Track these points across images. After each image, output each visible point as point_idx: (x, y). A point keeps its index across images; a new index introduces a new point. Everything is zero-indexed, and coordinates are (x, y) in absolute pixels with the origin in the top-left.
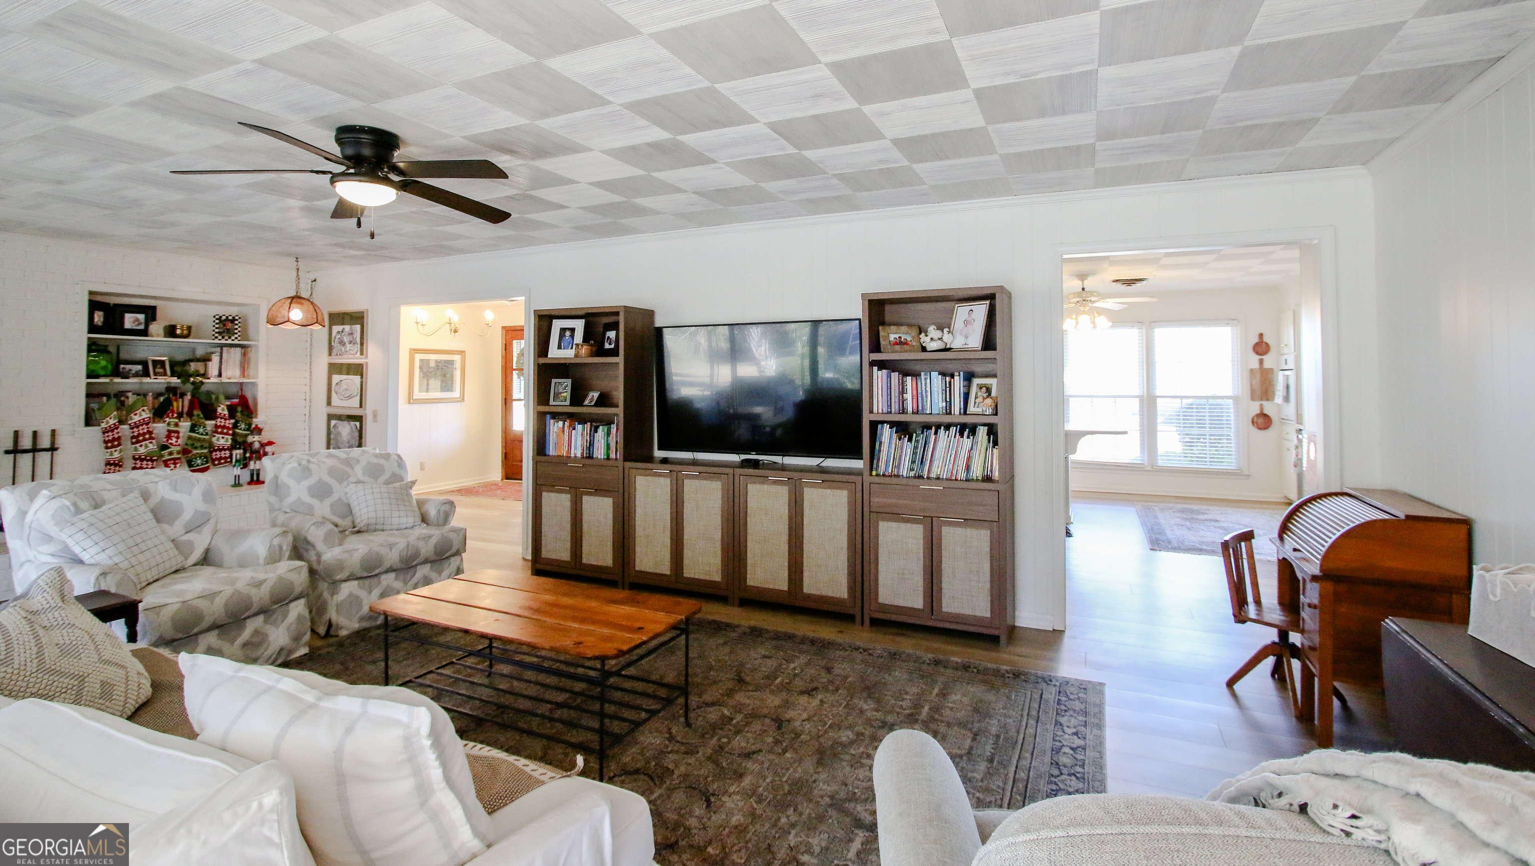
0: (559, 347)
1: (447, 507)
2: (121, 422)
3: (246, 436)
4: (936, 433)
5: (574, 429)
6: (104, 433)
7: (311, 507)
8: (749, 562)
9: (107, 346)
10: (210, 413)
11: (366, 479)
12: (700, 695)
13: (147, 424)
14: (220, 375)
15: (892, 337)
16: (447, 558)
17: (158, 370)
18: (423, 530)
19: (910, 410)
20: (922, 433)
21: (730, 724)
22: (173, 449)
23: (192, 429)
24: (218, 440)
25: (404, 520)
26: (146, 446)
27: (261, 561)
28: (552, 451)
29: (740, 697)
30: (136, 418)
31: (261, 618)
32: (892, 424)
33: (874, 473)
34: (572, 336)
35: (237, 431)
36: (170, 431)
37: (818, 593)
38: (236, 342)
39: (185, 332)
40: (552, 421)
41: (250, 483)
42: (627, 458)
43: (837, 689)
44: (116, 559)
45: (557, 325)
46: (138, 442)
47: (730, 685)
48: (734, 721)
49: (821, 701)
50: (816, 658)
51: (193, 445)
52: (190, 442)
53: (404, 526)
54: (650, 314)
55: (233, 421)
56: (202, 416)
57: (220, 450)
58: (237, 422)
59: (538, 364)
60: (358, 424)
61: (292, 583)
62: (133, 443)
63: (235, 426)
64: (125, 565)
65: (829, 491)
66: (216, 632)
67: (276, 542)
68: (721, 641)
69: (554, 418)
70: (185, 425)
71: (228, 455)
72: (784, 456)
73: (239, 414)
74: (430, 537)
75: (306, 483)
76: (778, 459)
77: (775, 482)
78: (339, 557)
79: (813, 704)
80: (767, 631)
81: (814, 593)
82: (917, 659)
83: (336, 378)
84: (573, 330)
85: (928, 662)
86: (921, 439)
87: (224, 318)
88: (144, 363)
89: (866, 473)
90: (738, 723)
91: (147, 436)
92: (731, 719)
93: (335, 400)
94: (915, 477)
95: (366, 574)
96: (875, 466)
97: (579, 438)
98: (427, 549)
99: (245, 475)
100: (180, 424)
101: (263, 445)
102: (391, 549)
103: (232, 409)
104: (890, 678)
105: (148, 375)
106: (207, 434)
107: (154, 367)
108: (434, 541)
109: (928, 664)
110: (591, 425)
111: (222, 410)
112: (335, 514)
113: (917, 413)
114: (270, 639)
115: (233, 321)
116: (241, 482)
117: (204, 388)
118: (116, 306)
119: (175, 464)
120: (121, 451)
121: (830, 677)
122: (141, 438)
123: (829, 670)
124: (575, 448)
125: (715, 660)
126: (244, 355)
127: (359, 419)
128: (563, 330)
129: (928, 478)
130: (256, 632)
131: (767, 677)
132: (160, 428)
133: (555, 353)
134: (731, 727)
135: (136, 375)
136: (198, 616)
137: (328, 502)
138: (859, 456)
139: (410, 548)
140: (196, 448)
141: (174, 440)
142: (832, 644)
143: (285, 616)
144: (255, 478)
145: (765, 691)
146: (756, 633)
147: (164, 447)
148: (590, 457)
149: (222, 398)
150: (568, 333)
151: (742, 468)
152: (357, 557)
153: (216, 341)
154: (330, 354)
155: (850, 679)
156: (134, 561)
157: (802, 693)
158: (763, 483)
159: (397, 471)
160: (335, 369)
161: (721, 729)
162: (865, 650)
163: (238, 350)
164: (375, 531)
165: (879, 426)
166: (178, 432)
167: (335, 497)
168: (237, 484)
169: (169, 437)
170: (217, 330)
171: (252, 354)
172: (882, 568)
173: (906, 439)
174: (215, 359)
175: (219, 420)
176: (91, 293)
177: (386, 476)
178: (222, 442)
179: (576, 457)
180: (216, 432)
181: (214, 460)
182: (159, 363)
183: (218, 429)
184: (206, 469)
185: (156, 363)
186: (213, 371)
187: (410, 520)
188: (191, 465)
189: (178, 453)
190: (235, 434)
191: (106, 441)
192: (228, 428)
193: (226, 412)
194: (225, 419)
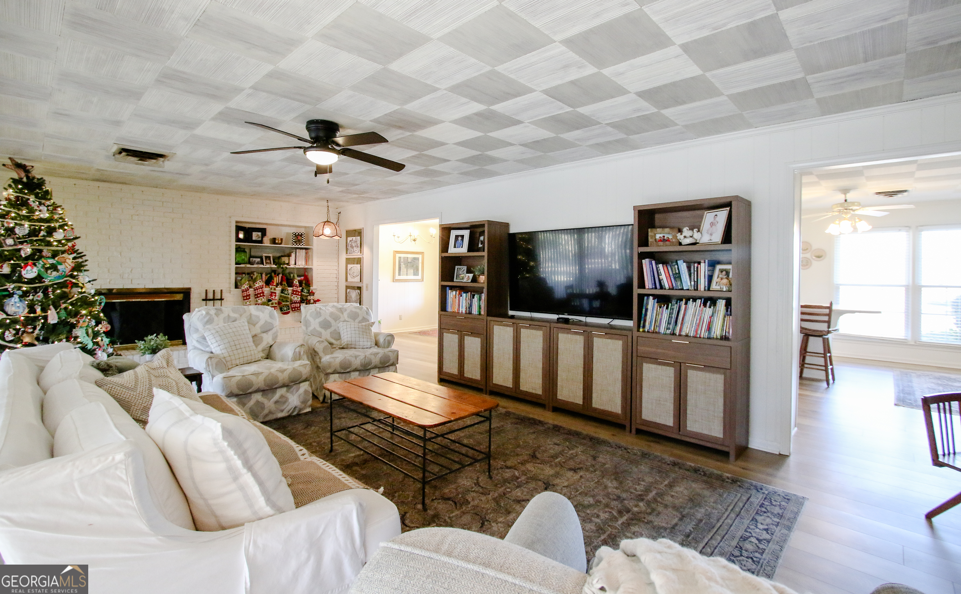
0: (455, 247)
1: (389, 338)
2: (250, 287)
3: (308, 296)
4: (686, 304)
5: (461, 296)
6: (243, 292)
7: (321, 333)
8: (559, 383)
9: (244, 249)
10: (290, 284)
11: (349, 320)
12: (505, 461)
13: (262, 288)
14: (295, 264)
15: (658, 236)
16: (387, 366)
18: (375, 350)
19: (667, 286)
20: (677, 303)
21: (516, 481)
22: (273, 301)
23: (282, 291)
24: (294, 298)
25: (365, 343)
26: (261, 300)
27: (290, 360)
28: (449, 309)
29: (530, 466)
30: (257, 285)
31: (285, 389)
32: (655, 296)
33: (641, 330)
34: (462, 240)
35: (303, 293)
36: (272, 293)
37: (602, 408)
38: (302, 246)
39: (280, 242)
40: (450, 291)
42: (488, 315)
43: (595, 471)
44: (223, 351)
45: (454, 233)
46: (258, 297)
47: (526, 458)
48: (519, 480)
49: (581, 477)
50: (589, 449)
51: (282, 300)
52: (281, 298)
53: (366, 347)
54: (507, 225)
55: (301, 288)
56: (286, 285)
57: (295, 303)
58: (303, 289)
59: (442, 257)
60: (359, 291)
61: (301, 372)
62: (256, 298)
63: (302, 291)
64: (226, 355)
65: (609, 340)
66: (261, 393)
67: (297, 350)
68: (531, 431)
69: (451, 289)
70: (279, 289)
71: (298, 306)
72: (587, 317)
73: (304, 285)
74: (378, 354)
75: (318, 320)
76: (583, 319)
77: (576, 333)
78: (328, 360)
79: (575, 478)
80: (564, 429)
81: (599, 408)
82: (661, 460)
83: (350, 266)
84: (462, 237)
85: (669, 463)
86: (676, 307)
87: (297, 234)
88: (261, 257)
89: (635, 329)
90: (521, 481)
91: (262, 295)
92: (518, 478)
93: (350, 279)
94: (670, 334)
95: (343, 371)
96: (642, 325)
97: (464, 302)
98: (376, 360)
100: (276, 289)
102: (356, 358)
103: (300, 282)
104: (636, 469)
105: (263, 264)
106: (289, 295)
107: (266, 260)
108: (380, 356)
109: (668, 464)
110: (471, 294)
111: (296, 282)
112: (332, 338)
113: (673, 289)
114: (290, 401)
115: (302, 235)
117: (287, 271)
118: (249, 228)
119: (274, 309)
120: (249, 302)
121: (594, 463)
122: (259, 295)
123: (594, 458)
124: (462, 308)
125: (523, 442)
126: (306, 253)
127: (359, 288)
128: (457, 237)
129: (680, 335)
130: (282, 396)
131: (552, 457)
132: (267, 290)
133: (452, 250)
134: (516, 483)
135: (258, 263)
136: (250, 385)
137: (329, 331)
138: (630, 318)
139: (366, 358)
140: (284, 301)
141: (274, 297)
142: (605, 442)
143: (298, 389)
145: (547, 464)
146: (557, 429)
147: (269, 301)
148: (470, 313)
149: (296, 276)
150: (460, 238)
151: (557, 323)
152: (338, 361)
153: (294, 246)
154: (347, 253)
155: (607, 466)
156: (231, 354)
157: (571, 469)
158: (568, 333)
159: (366, 316)
160: (349, 261)
161: (509, 483)
162: (625, 449)
163: (304, 251)
164: (351, 348)
165: (645, 298)
166: (275, 293)
167: (332, 329)
169: (271, 295)
170: (294, 241)
171: (310, 253)
172: (645, 395)
173: (665, 307)
174: (293, 255)
175: (294, 287)
176: (237, 222)
177: (360, 318)
178: (296, 299)
179: (462, 313)
180: (293, 293)
181: (292, 308)
182: (268, 258)
183: (294, 292)
184: (288, 313)
185: (266, 257)
186: (292, 262)
187: (369, 344)
188: (281, 310)
189: (276, 303)
190: (302, 295)
191: (244, 297)
192: (298, 292)
193: (298, 283)
194: (297, 287)
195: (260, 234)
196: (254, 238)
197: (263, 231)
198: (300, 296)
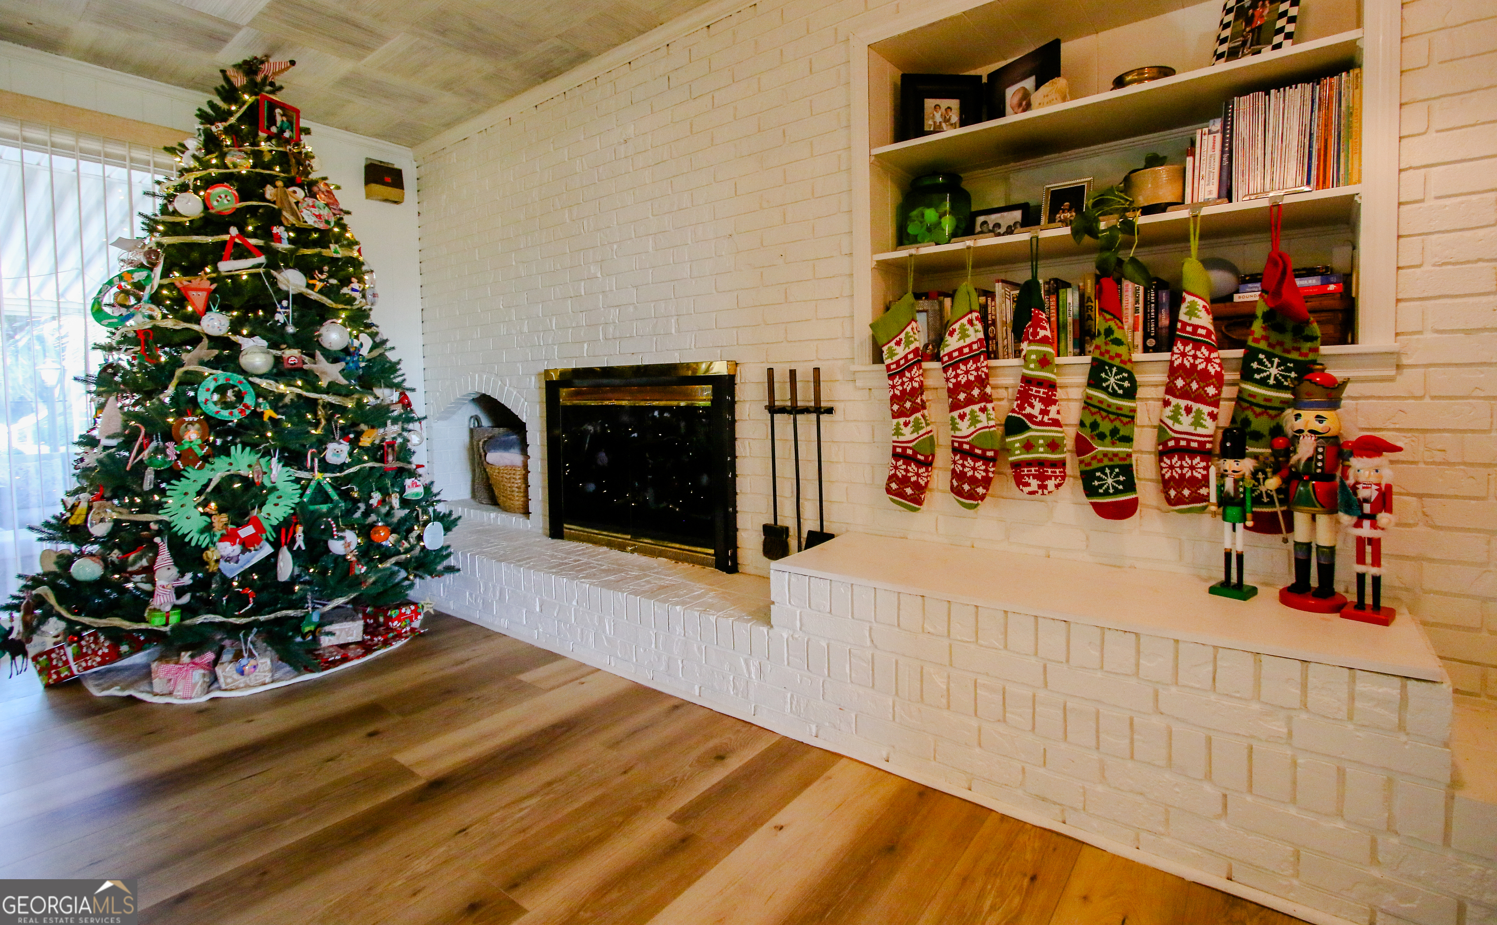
3: (1285, 406)
6: (890, 377)
13: (976, 358)
14: (1227, 193)
22: (1034, 432)
23: (1095, 379)
24: (1175, 418)
26: (974, 420)
30: (954, 343)
35: (1252, 388)
36: (1027, 381)
41: (1290, 596)
51: (1094, 426)
52: (1088, 420)
55: (1239, 353)
57: (1184, 452)
58: (1251, 355)
62: (950, 407)
70: (1072, 365)
73: (1257, 327)
91: (976, 392)
99: (1267, 560)
100: (1057, 359)
101: (1337, 450)
106: (1141, 396)
111: (1195, 317)
116: (1248, 581)
119: (1042, 478)
120: (917, 427)
122: (962, 397)
126: (1324, 106)
132: (1009, 371)
140: (1102, 437)
141: (1038, 406)
144: (1314, 582)
147: (1016, 426)
163: (1298, 93)
166: (1052, 386)
168: (1234, 585)
169: (1024, 397)
174: (1208, 145)
175: (1181, 349)
178: (1185, 424)
180: (1170, 390)
181: (1166, 484)
183: (1183, 383)
184: (1125, 510)
188: (1090, 491)
189: (1053, 445)
190: (1240, 400)
191: (894, 399)
192: (1204, 377)
193: (1204, 320)
194: (1197, 345)
198: (1225, 410)
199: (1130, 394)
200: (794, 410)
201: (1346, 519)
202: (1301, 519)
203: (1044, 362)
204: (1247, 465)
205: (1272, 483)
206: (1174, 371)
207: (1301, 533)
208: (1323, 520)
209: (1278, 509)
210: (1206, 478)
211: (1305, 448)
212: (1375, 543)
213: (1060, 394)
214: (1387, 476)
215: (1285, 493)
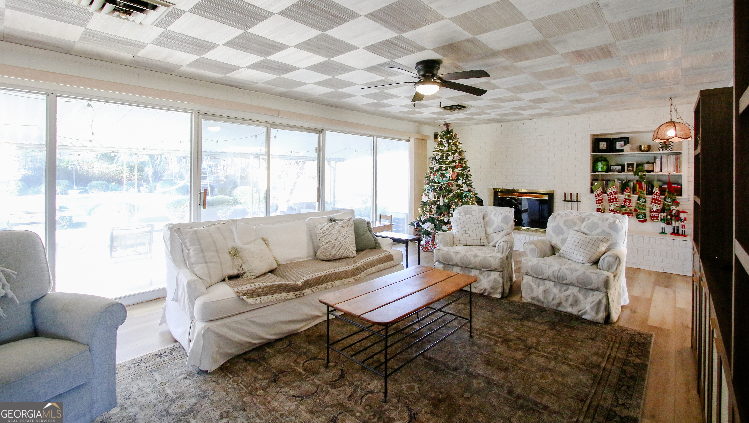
1: (610, 258)
2: (605, 193)
3: (671, 205)
6: (597, 196)
9: (603, 159)
10: (650, 192)
13: (615, 194)
14: (661, 172)
17: (629, 169)
22: (627, 208)
23: (638, 199)
24: (653, 206)
26: (614, 205)
30: (610, 191)
35: (665, 202)
36: (625, 199)
38: (669, 152)
39: (647, 148)
41: (672, 234)
52: (637, 206)
55: (663, 197)
57: (654, 212)
58: (666, 197)
62: (608, 203)
63: (664, 200)
70: (635, 197)
73: (666, 193)
88: (623, 166)
91: (615, 200)
99: (669, 229)
100: (632, 196)
101: (678, 212)
103: (662, 190)
105: (623, 171)
107: (628, 167)
111: (656, 190)
116: (665, 232)
118: (613, 139)
119: (629, 215)
120: (602, 206)
122: (612, 201)
132: (622, 197)
135: (619, 172)
140: (640, 209)
141: (627, 204)
144: (676, 232)
147: (623, 207)
153: (660, 152)
163: (673, 156)
166: (630, 200)
167: (565, 236)
168: (663, 232)
169: (625, 202)
170: (660, 146)
174: (658, 162)
175: (654, 195)
176: (593, 135)
178: (655, 207)
180: (652, 202)
181: (651, 217)
182: (630, 165)
183: (654, 201)
184: (644, 221)
185: (629, 165)
186: (657, 168)
187: (581, 258)
188: (638, 218)
189: (631, 210)
190: (664, 204)
191: (597, 201)
192: (658, 200)
193: (658, 192)
194: (657, 195)
195: (622, 143)
196: (618, 147)
197: (626, 140)
198: (662, 205)
199: (645, 202)
200: (571, 201)
201: (680, 222)
202: (673, 222)
203: (629, 196)
204: (665, 214)
205: (669, 217)
206: (653, 199)
207: (674, 224)
208: (677, 222)
209: (670, 221)
210: (658, 216)
211: (674, 212)
212: (684, 225)
213: (632, 202)
214: (686, 216)
215: (671, 219)
